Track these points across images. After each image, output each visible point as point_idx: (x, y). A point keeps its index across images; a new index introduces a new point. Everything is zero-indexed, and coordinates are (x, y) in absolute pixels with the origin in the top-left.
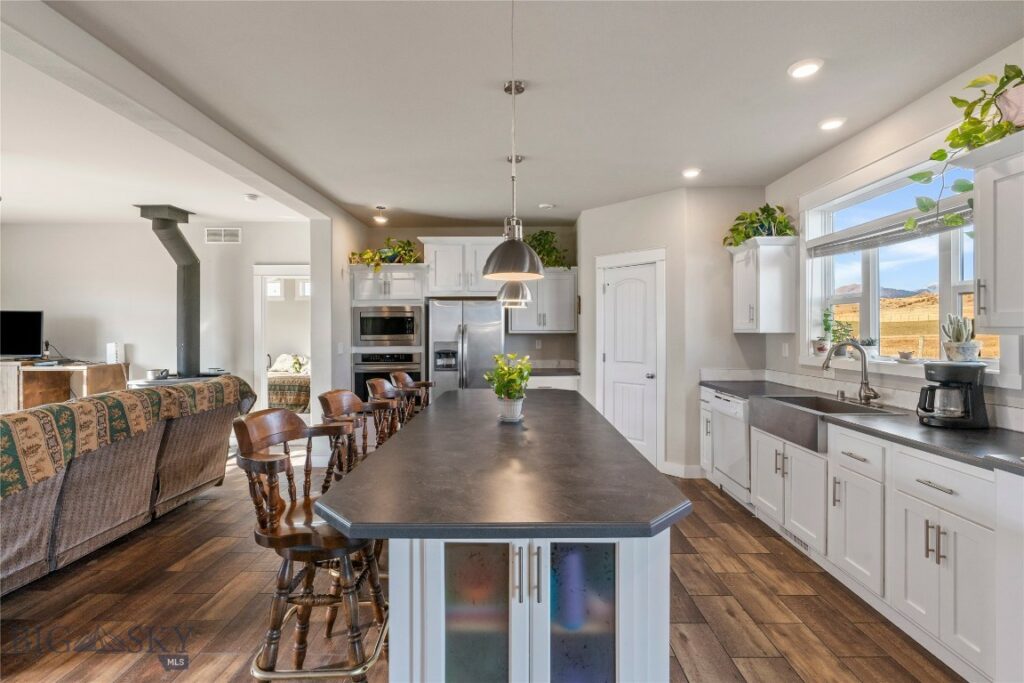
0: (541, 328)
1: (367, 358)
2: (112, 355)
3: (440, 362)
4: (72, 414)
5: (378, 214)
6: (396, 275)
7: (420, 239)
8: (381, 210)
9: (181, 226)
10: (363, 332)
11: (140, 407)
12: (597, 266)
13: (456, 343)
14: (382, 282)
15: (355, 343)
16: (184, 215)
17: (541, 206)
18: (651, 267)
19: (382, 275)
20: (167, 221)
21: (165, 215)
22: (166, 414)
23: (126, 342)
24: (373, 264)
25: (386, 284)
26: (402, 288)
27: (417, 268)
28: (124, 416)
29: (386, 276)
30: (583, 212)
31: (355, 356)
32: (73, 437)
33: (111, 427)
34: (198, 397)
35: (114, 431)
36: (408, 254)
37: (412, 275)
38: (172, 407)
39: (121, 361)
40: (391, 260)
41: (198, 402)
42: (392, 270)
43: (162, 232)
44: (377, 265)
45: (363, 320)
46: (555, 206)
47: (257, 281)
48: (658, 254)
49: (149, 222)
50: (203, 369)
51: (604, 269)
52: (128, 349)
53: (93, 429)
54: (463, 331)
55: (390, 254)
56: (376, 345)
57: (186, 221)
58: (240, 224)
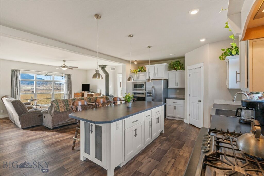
0: (176, 87)
1: (135, 93)
2: (98, 92)
3: (148, 95)
5: (135, 62)
6: (141, 75)
7: (145, 66)
8: (136, 61)
9: (105, 68)
10: (134, 88)
12: (188, 69)
13: (151, 90)
15: (133, 90)
16: (106, 66)
17: (171, 55)
18: (200, 68)
19: (138, 75)
20: (103, 67)
25: (139, 77)
26: (141, 78)
27: (145, 73)
30: (185, 54)
31: (133, 93)
36: (143, 70)
37: (143, 74)
39: (100, 92)
40: (139, 71)
43: (103, 70)
44: (137, 73)
45: (134, 85)
46: (175, 54)
47: (118, 77)
48: (202, 65)
49: (101, 68)
50: (109, 95)
51: (189, 70)
52: (101, 90)
54: (153, 87)
56: (137, 90)
57: (106, 67)
58: (115, 66)
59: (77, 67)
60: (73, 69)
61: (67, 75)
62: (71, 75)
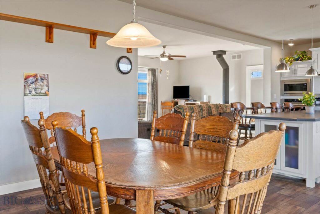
1: (287, 101)
2: (205, 100)
3: (318, 102)
4: (202, 107)
5: (290, 42)
6: (299, 66)
7: (310, 49)
9: (224, 56)
10: (285, 90)
11: (214, 108)
14: (293, 69)
15: (282, 95)
16: (224, 52)
19: (293, 67)
20: (220, 55)
21: (219, 53)
22: (220, 111)
23: (209, 95)
24: (289, 62)
25: (295, 70)
26: (300, 71)
27: (309, 62)
28: (211, 110)
29: (295, 67)
31: (282, 99)
32: (202, 112)
33: (209, 112)
34: (227, 108)
35: (209, 113)
36: (306, 57)
38: (221, 110)
40: (297, 60)
41: (227, 110)
42: (298, 64)
43: (219, 59)
44: (291, 62)
45: (285, 85)
47: (247, 72)
49: (215, 56)
50: (230, 102)
53: (205, 111)
55: (297, 58)
56: (290, 96)
57: (225, 54)
58: (242, 52)
59: (185, 57)
60: (173, 59)
61: (151, 70)
62: (157, 70)
